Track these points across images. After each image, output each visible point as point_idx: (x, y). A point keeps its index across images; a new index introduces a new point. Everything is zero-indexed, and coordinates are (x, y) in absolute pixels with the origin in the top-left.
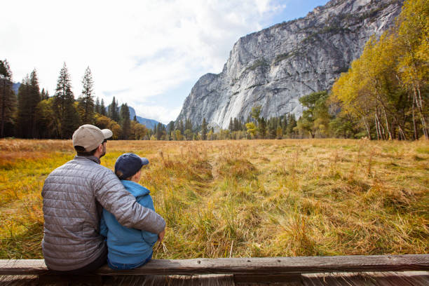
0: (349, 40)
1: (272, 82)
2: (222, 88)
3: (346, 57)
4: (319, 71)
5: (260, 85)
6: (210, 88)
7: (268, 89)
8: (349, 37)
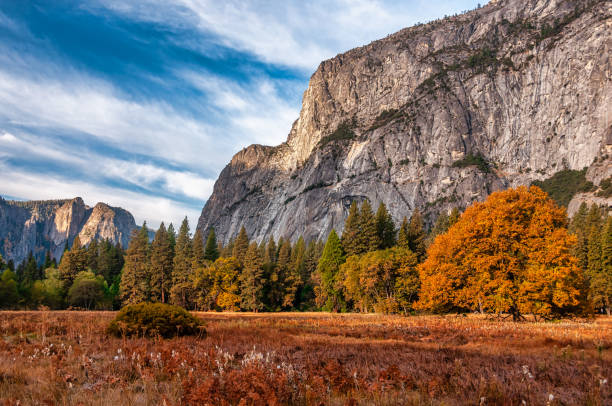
0: (503, 88)
1: (345, 181)
2: (273, 184)
3: (490, 129)
4: (431, 159)
5: (322, 185)
6: (253, 181)
7: (334, 195)
8: (507, 82)
